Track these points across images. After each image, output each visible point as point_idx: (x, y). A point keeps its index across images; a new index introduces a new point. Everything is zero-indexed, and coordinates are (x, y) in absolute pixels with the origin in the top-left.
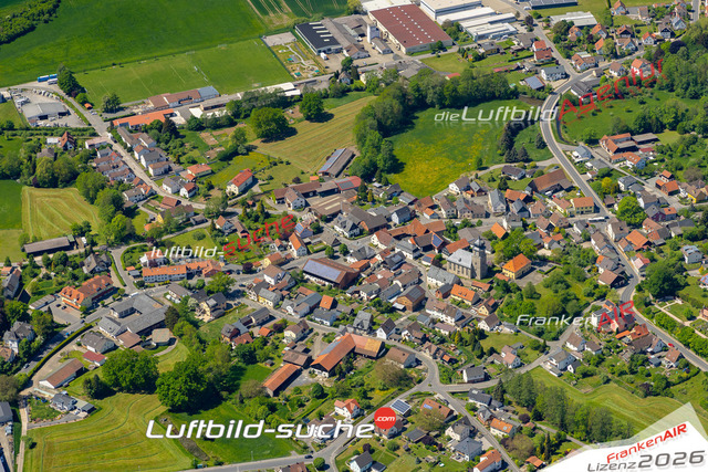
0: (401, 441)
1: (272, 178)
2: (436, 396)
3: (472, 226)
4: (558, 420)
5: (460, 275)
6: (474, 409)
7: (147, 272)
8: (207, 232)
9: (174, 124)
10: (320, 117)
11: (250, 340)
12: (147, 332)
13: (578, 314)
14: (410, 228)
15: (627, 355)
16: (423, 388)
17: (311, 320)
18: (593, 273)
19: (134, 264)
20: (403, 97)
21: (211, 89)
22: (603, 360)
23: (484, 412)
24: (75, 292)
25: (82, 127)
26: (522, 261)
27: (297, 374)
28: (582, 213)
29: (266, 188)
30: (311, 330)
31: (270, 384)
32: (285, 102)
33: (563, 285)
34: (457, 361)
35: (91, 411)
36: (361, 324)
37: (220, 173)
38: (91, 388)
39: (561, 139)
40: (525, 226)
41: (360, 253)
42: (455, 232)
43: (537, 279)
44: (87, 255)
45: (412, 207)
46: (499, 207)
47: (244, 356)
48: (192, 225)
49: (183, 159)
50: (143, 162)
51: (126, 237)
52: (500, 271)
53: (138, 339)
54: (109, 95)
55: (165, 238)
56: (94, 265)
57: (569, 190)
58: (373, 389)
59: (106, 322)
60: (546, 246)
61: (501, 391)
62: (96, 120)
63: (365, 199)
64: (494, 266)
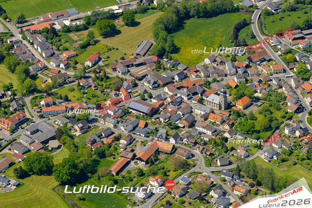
0: (186, 198)
1: (109, 57)
2: (203, 174)
3: (218, 81)
4: (270, 186)
5: (213, 108)
6: (225, 180)
7: (45, 109)
8: (75, 87)
9: (55, 29)
10: (133, 24)
11: (102, 145)
12: (46, 142)
13: (277, 128)
14: (185, 83)
15: (305, 150)
16: (196, 169)
17: (134, 134)
18: (284, 105)
19: (37, 105)
20: (178, 12)
21: (74, 10)
22: (292, 152)
23: (230, 182)
24: (6, 121)
25: (5, 31)
26: (246, 100)
27: (128, 163)
28: (277, 73)
29: (106, 63)
30: (134, 139)
31: (114, 169)
32: (114, 16)
33: (269, 113)
34: (213, 155)
35: (18, 185)
36: (161, 135)
37: (81, 55)
38: (18, 173)
39: (263, 33)
40: (247, 81)
41: (159, 97)
42: (209, 85)
43: (254, 109)
44: (11, 101)
45: (185, 72)
46: (232, 71)
47: (99, 154)
48: (67, 84)
49: (61, 48)
50: (39, 50)
51: (32, 91)
52: (234, 106)
53: (42, 146)
54: (19, 14)
55: (53, 91)
56: (15, 106)
57: (269, 61)
58: (169, 171)
59: (24, 137)
60: (259, 91)
61: (239, 170)
62: (13, 28)
63: (160, 68)
64: (231, 103)
